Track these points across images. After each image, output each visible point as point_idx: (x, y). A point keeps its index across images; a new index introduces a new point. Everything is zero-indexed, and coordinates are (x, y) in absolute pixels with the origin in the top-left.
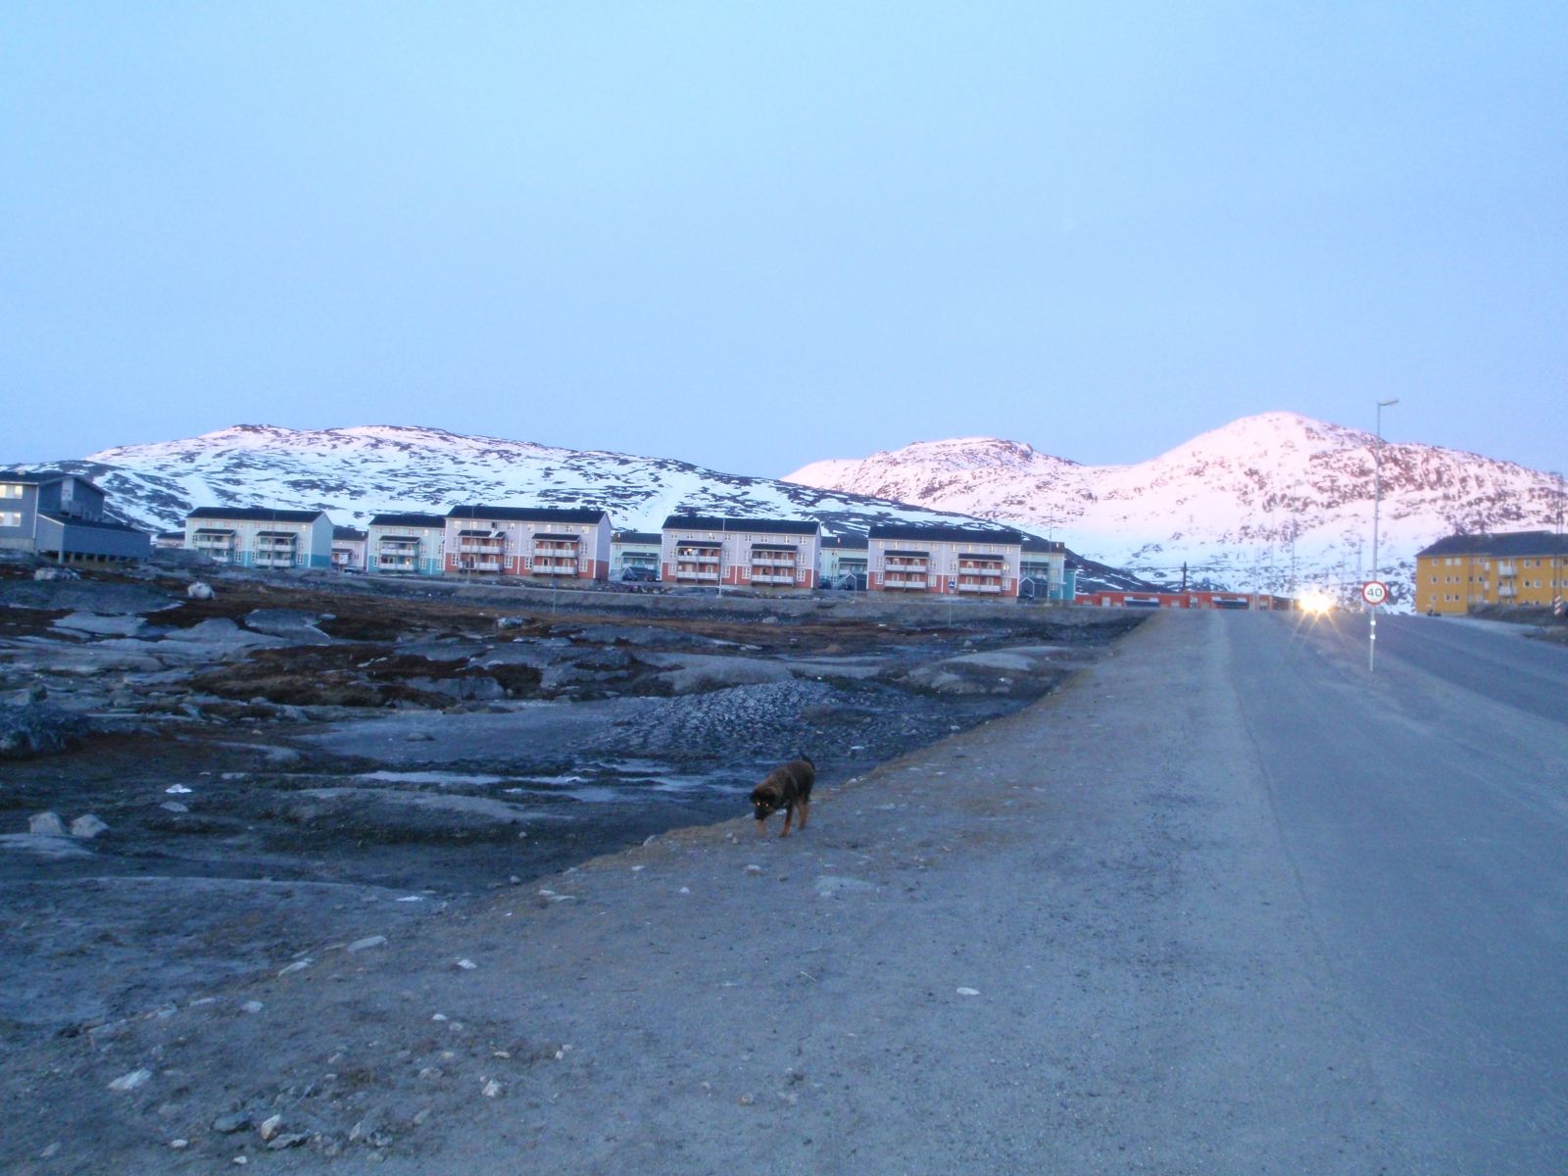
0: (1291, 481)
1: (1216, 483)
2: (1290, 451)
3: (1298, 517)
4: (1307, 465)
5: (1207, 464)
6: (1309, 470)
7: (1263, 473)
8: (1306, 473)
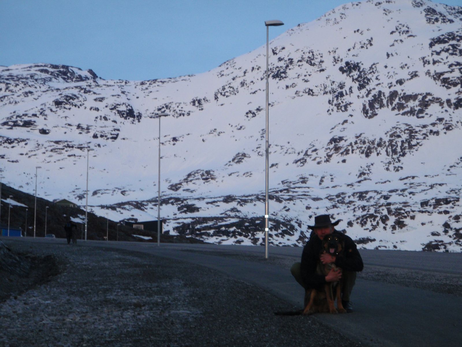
0: (404, 74)
1: (302, 86)
4: (427, 52)
5: (291, 61)
6: (430, 59)
7: (365, 66)
8: (425, 62)
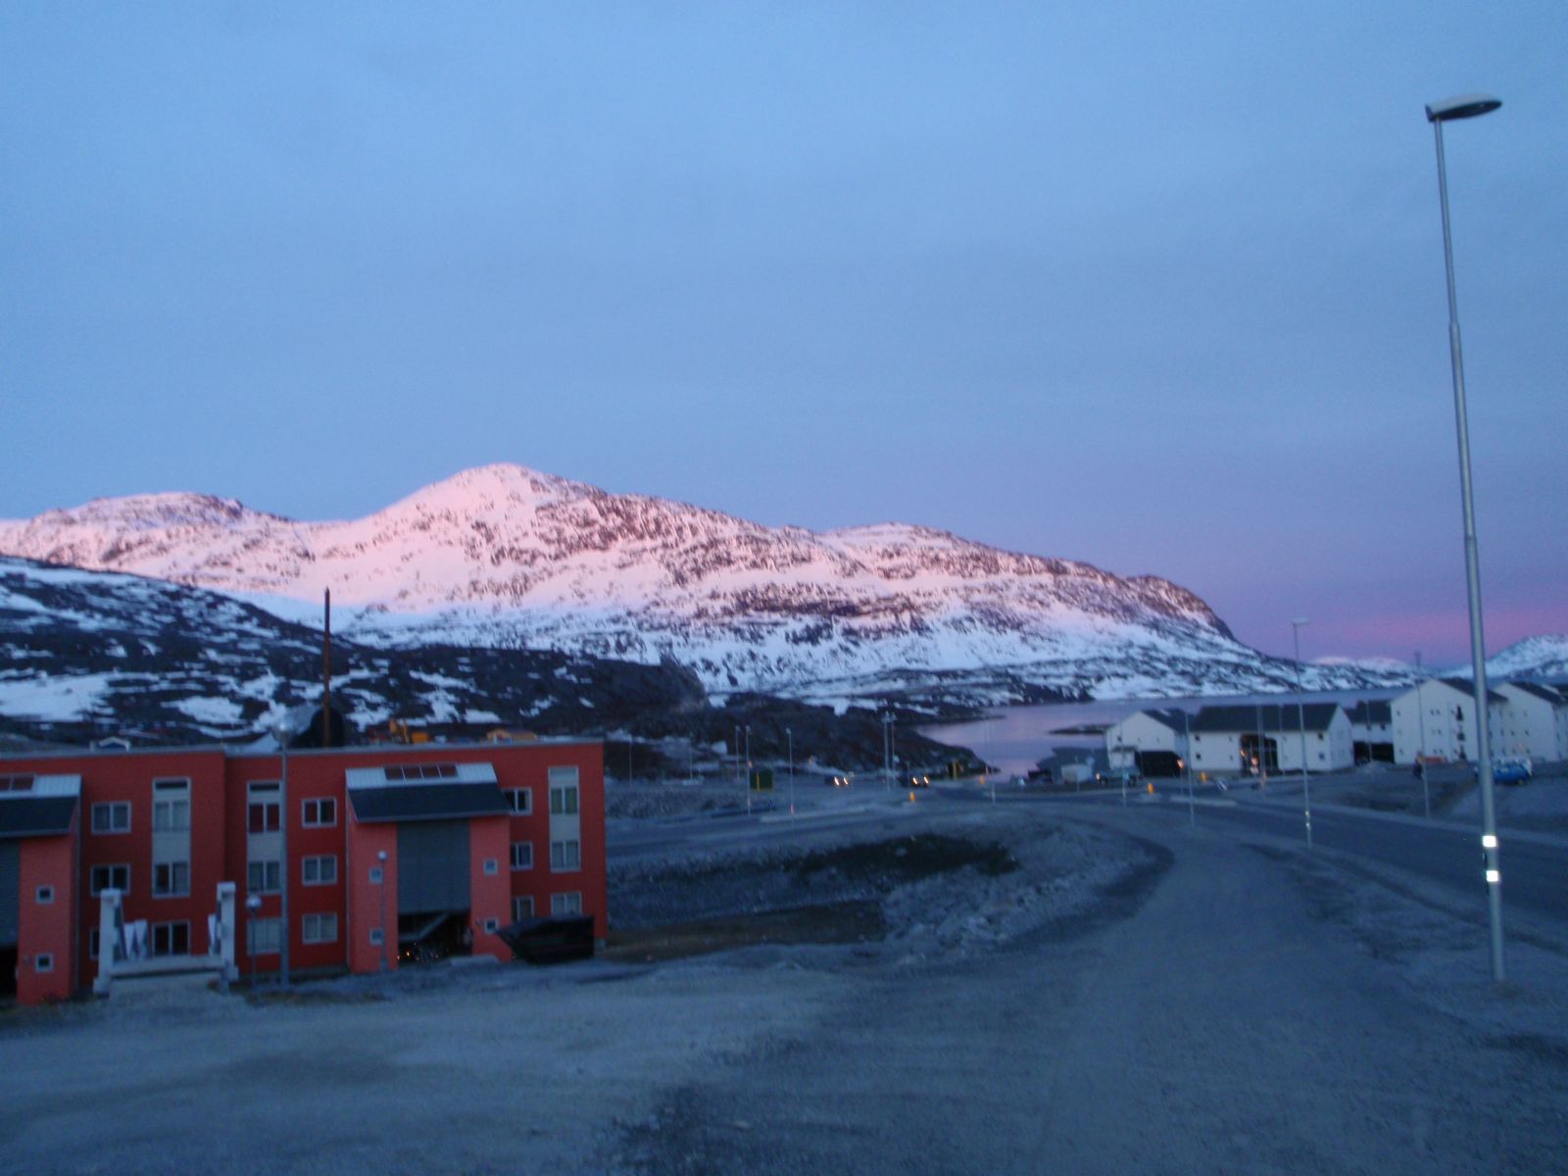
0: (519, 534)
1: (442, 537)
2: (517, 503)
3: (527, 570)
4: (534, 517)
5: (433, 517)
6: (536, 521)
7: (490, 525)
8: (532, 524)
